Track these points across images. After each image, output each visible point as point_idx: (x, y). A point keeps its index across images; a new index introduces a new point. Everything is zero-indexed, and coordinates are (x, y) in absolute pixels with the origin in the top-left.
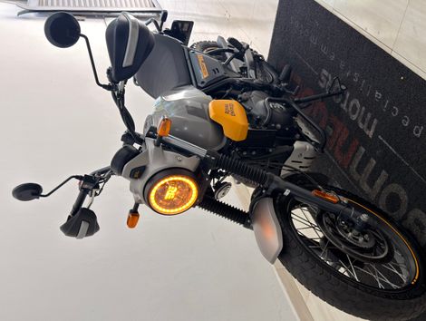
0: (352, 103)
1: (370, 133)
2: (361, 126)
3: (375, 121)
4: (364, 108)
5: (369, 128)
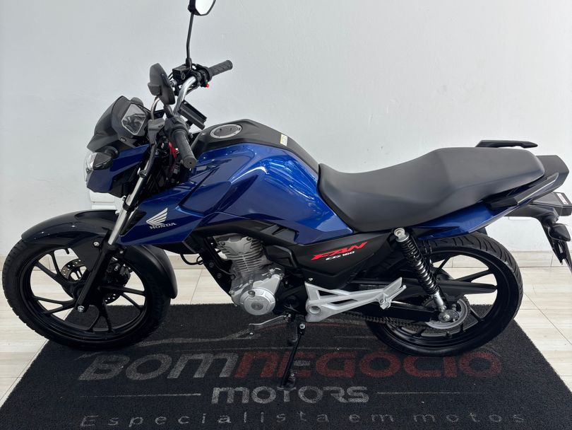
1: (217, 391)
2: (241, 389)
3: (215, 401)
4: (245, 401)
5: (223, 396)
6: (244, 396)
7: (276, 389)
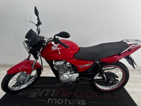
0: (62, 102)
1: (49, 100)
2: (55, 99)
3: (48, 102)
4: (55, 103)
6: (56, 102)
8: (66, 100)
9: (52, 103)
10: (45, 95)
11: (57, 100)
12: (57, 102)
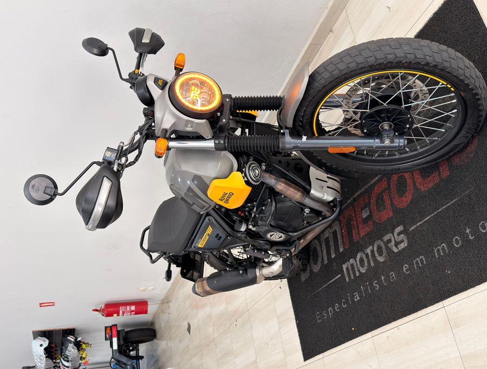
0: (366, 262)
1: (345, 267)
2: (351, 260)
3: (347, 280)
4: (357, 274)
5: (347, 269)
6: (356, 269)
7: (364, 253)
8: (368, 251)
9: (352, 277)
10: (333, 257)
11: (356, 261)
12: (359, 270)
